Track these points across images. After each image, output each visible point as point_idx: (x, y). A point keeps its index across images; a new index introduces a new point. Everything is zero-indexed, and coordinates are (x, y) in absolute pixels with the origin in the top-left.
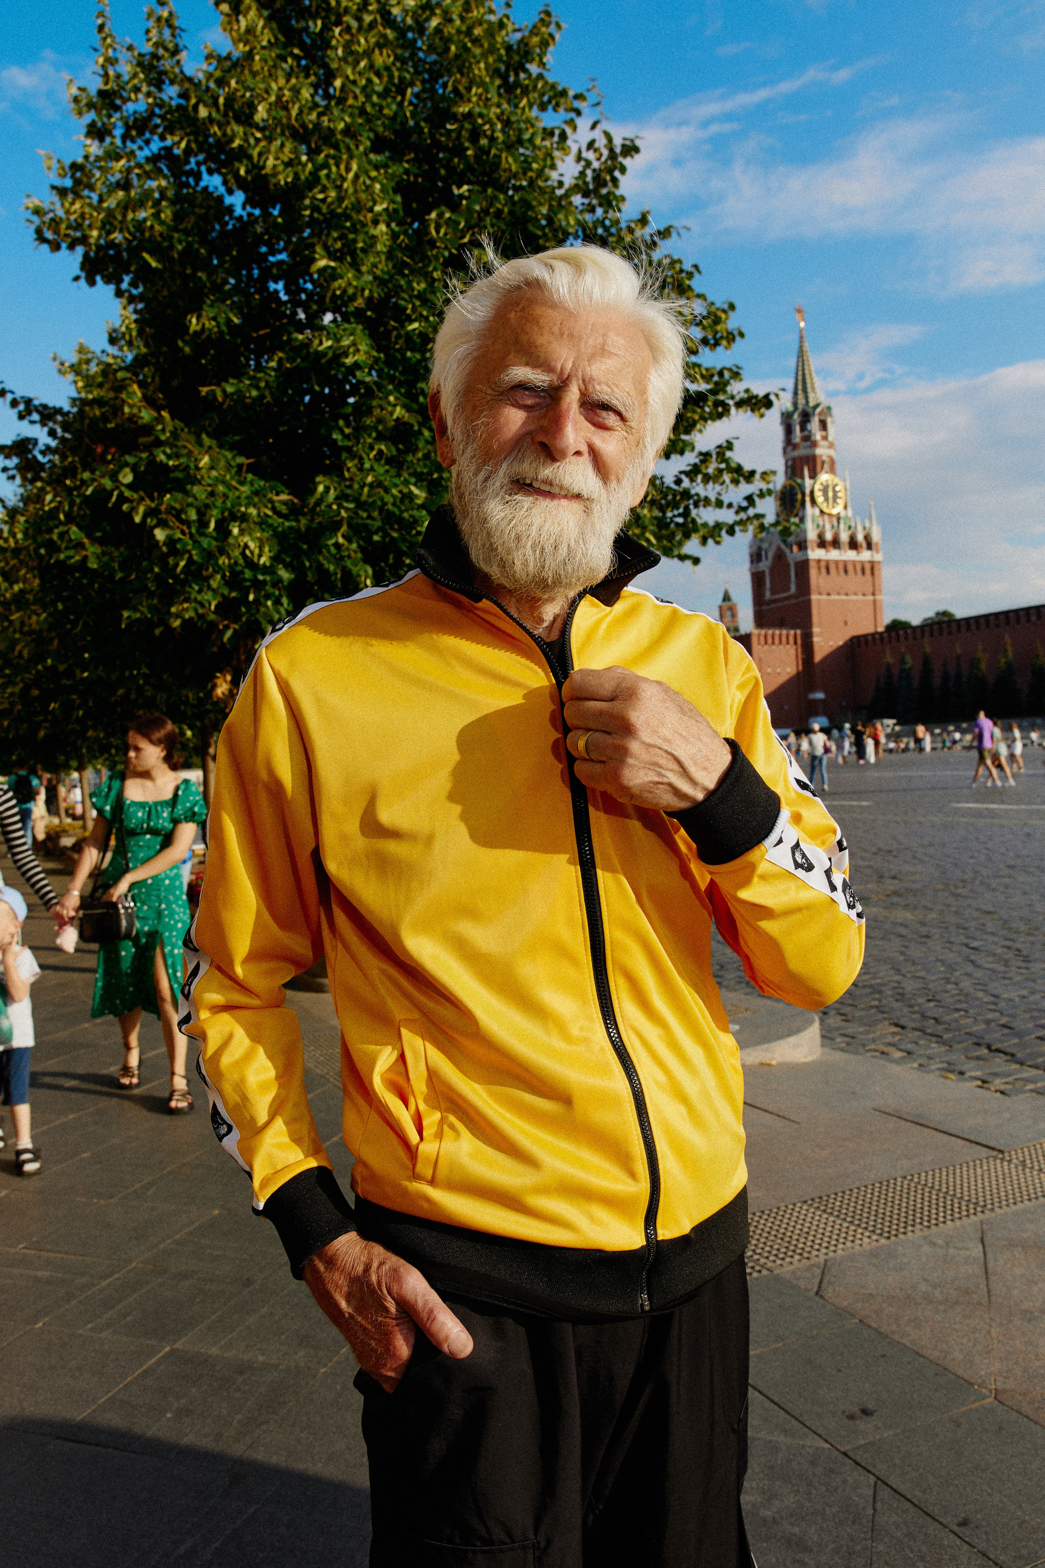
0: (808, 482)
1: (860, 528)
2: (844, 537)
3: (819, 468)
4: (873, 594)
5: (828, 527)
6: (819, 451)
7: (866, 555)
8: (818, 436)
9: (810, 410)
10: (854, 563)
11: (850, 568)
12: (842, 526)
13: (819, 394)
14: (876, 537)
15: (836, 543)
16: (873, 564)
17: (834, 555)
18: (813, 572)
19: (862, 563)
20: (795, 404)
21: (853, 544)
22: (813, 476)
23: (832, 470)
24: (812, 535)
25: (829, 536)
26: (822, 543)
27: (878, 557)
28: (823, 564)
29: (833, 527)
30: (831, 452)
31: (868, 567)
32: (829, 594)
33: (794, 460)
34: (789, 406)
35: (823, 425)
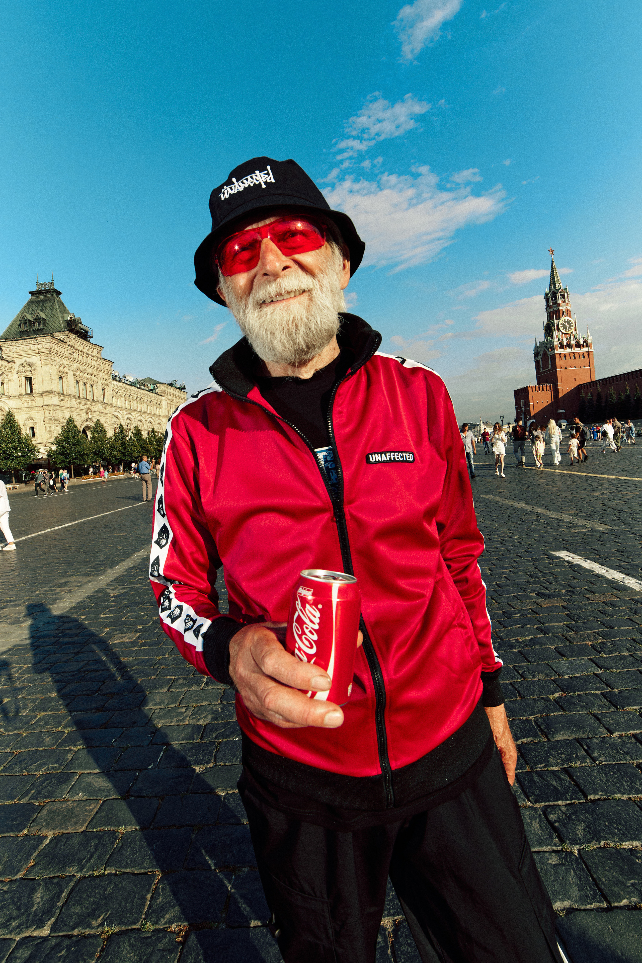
0: (556, 322)
1: (581, 338)
2: (573, 342)
3: (561, 315)
4: (589, 366)
5: (564, 339)
6: (560, 308)
7: (585, 349)
8: (560, 301)
9: (557, 291)
10: (579, 353)
11: (577, 355)
12: (572, 338)
13: (561, 285)
14: (590, 341)
15: (569, 345)
16: (588, 353)
17: (568, 350)
18: (558, 359)
19: (583, 353)
20: (550, 289)
21: (578, 345)
22: (558, 318)
23: (569, 314)
24: (556, 343)
25: (565, 343)
26: (561, 346)
27: (590, 350)
28: (562, 355)
29: (567, 339)
30: (568, 308)
31: (586, 355)
32: (566, 368)
33: (550, 313)
34: (548, 291)
35: (563, 296)
